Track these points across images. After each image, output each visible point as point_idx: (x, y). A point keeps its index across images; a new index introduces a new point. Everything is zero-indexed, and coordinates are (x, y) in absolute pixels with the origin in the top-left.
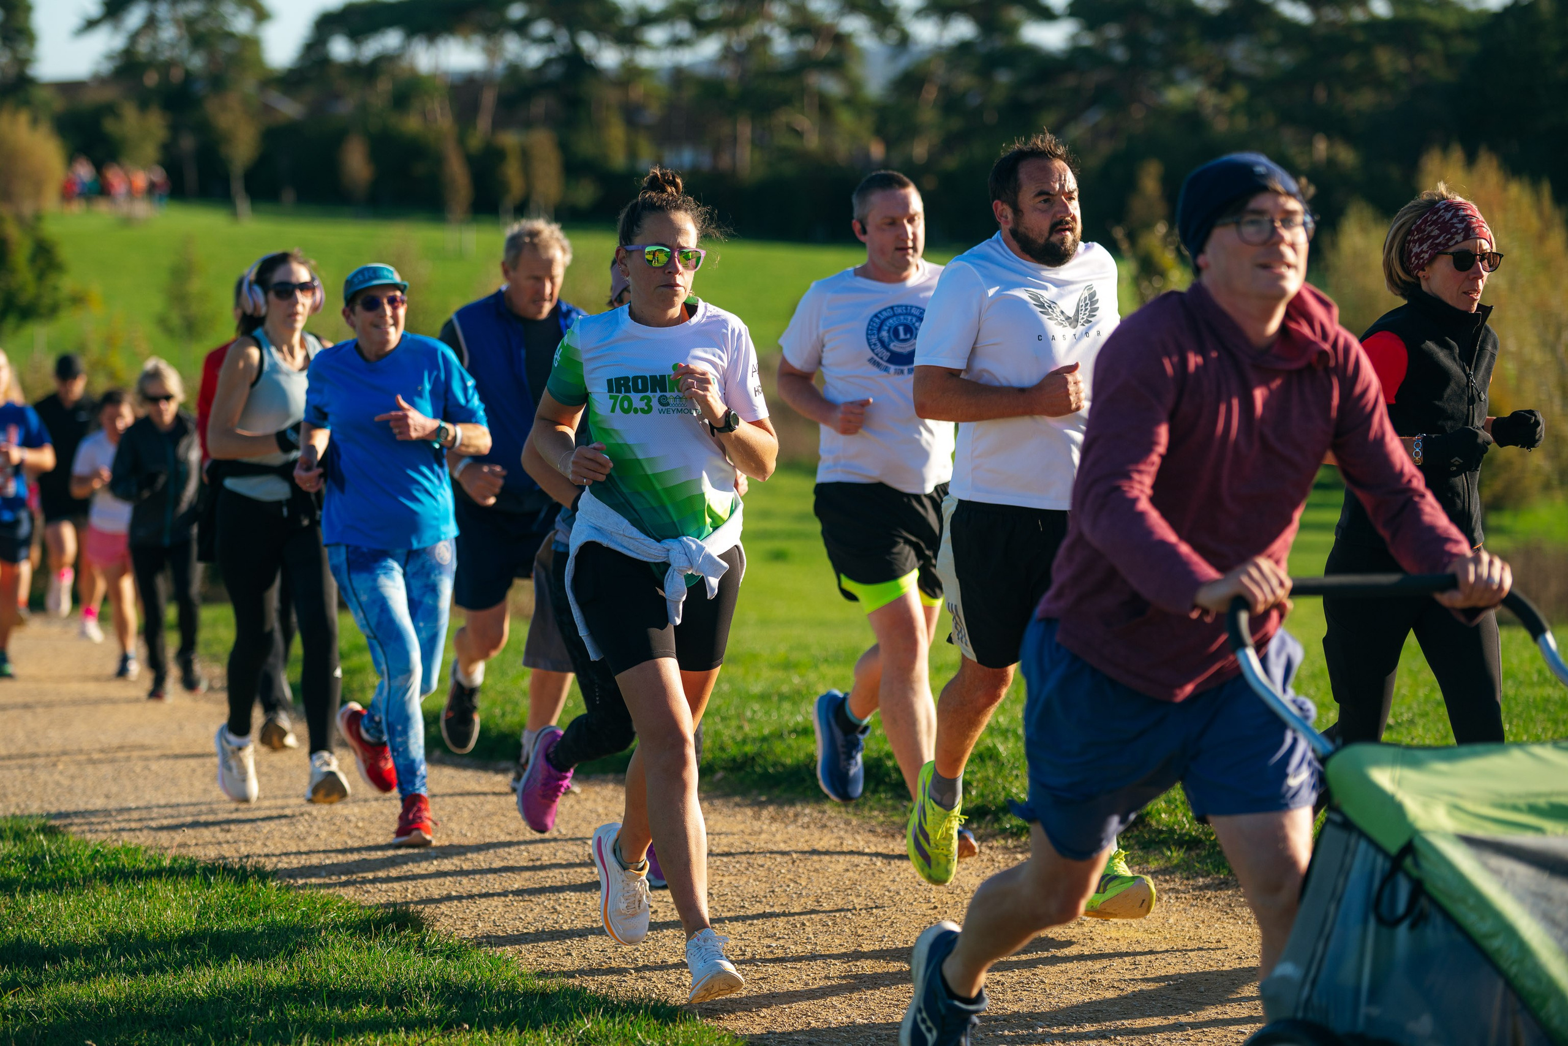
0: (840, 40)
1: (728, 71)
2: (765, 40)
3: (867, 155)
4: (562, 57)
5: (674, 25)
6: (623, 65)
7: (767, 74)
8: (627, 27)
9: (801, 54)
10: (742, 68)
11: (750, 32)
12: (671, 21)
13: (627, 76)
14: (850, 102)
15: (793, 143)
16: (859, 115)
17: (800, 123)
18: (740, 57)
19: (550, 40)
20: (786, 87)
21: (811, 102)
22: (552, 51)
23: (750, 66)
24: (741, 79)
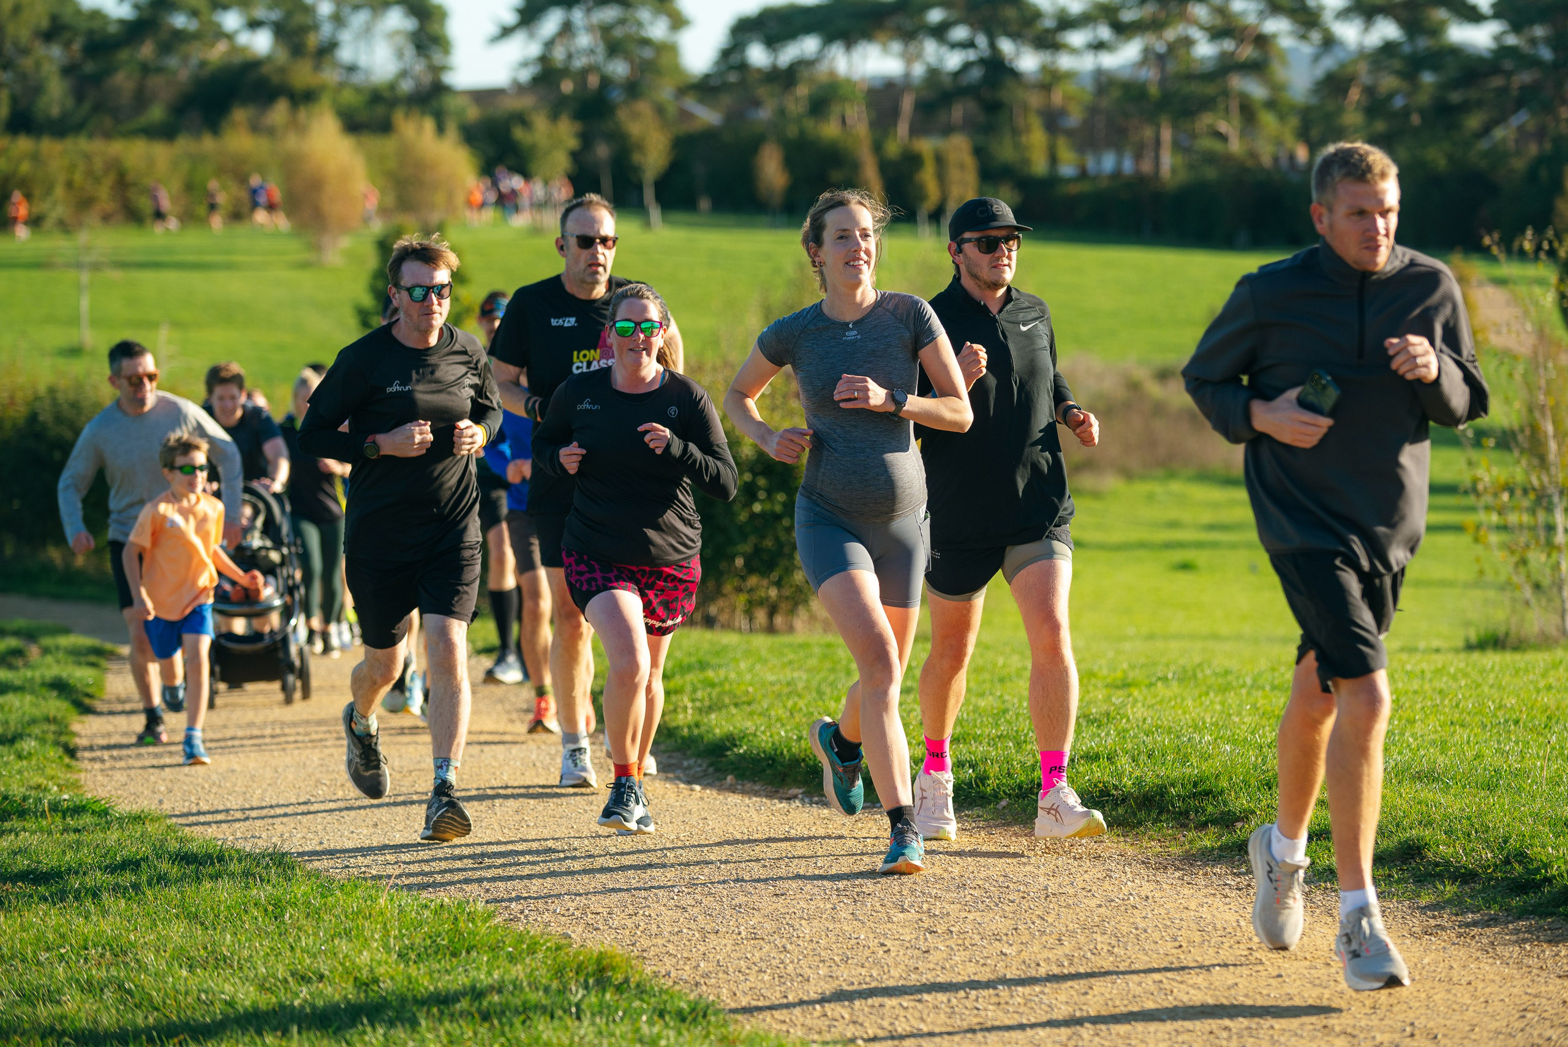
0: (1262, 41)
1: (1150, 74)
2: (1188, 42)
3: (1292, 158)
4: (982, 61)
5: (1095, 29)
6: (1044, 69)
7: (1190, 77)
8: (1047, 31)
9: (1223, 56)
10: (1163, 70)
11: (1171, 34)
12: (1091, 25)
13: (1048, 79)
14: (1271, 104)
15: (1216, 146)
16: (1282, 117)
17: (1223, 127)
18: (1161, 58)
19: (969, 44)
20: (1210, 90)
21: (1234, 105)
22: (971, 55)
23: (1172, 67)
24: (1162, 82)
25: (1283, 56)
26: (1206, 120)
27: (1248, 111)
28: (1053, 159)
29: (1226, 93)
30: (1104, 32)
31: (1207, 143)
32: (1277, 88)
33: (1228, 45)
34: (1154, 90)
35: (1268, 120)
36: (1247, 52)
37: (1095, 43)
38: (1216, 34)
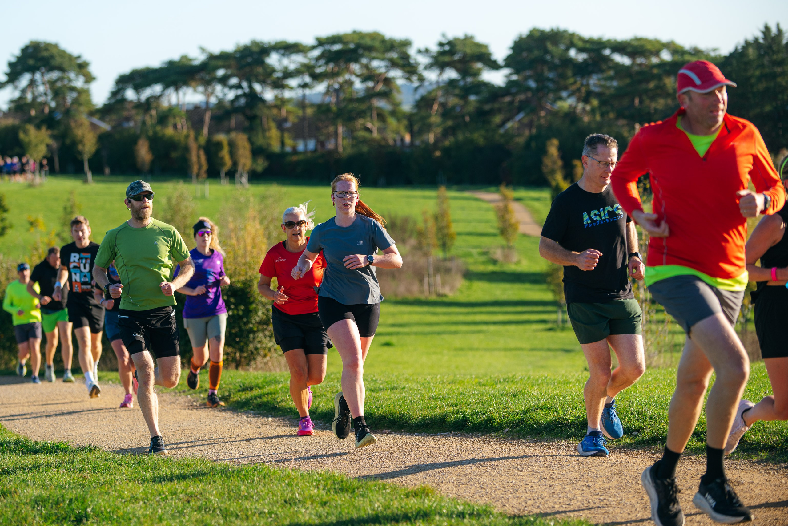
0: (388, 81)
1: (331, 99)
2: (350, 83)
3: (402, 140)
4: (245, 95)
6: (276, 97)
7: (351, 100)
8: (278, 78)
9: (368, 89)
10: (338, 97)
11: (341, 79)
12: (301, 76)
13: (279, 103)
14: (393, 113)
15: (367, 135)
16: (399, 120)
17: (369, 125)
18: (336, 91)
19: (239, 86)
20: (363, 107)
21: (375, 114)
22: (240, 92)
23: (342, 96)
24: (338, 103)
25: (398, 89)
26: (360, 122)
27: (381, 117)
28: (283, 144)
29: (370, 108)
30: (307, 79)
31: (362, 134)
32: (397, 105)
33: (370, 84)
34: (334, 108)
35: (392, 122)
36: (380, 87)
37: (302, 84)
38: (365, 79)
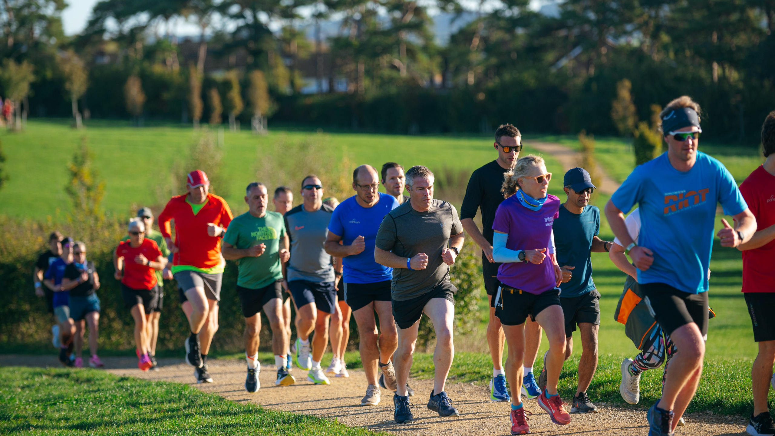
0: (419, 11)
1: (350, 32)
2: (373, 13)
3: (432, 81)
4: (247, 26)
5: (316, 6)
6: (284, 29)
7: (376, 33)
8: (288, 7)
9: (394, 20)
10: (359, 29)
11: (363, 8)
12: (314, 4)
13: (288, 36)
14: (426, 49)
15: (394, 74)
16: (431, 57)
17: (397, 62)
18: (359, 23)
19: (239, 16)
20: (390, 40)
21: (403, 49)
22: (241, 22)
23: (364, 28)
24: (359, 36)
25: (431, 21)
26: (385, 60)
27: (411, 53)
28: (292, 84)
29: (398, 42)
30: (322, 8)
31: (386, 72)
32: (428, 38)
33: (397, 14)
34: (355, 42)
35: (423, 58)
36: (410, 18)
37: (317, 14)
38: (392, 8)
